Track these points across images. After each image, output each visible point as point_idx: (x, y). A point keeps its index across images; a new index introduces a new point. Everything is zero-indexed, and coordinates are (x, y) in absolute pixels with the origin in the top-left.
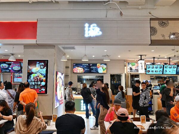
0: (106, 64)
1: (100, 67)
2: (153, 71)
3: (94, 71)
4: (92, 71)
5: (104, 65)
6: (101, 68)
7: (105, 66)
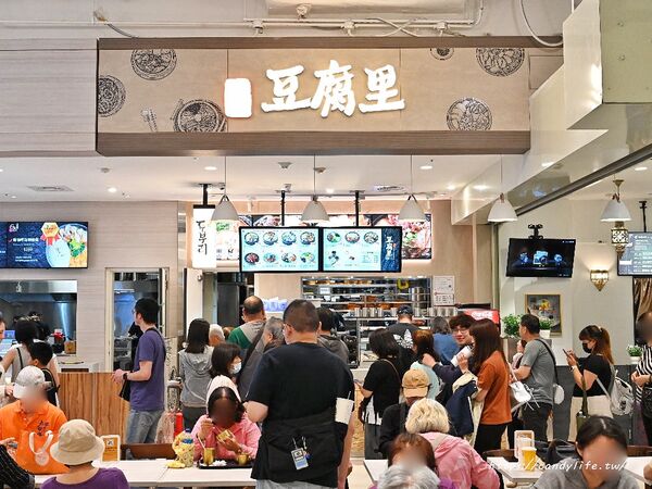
0: (86, 224)
1: (57, 238)
2: (272, 259)
3: (28, 259)
4: (19, 259)
5: (74, 229)
6: (61, 244)
7: (80, 236)
